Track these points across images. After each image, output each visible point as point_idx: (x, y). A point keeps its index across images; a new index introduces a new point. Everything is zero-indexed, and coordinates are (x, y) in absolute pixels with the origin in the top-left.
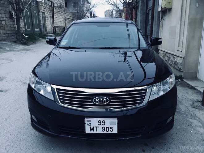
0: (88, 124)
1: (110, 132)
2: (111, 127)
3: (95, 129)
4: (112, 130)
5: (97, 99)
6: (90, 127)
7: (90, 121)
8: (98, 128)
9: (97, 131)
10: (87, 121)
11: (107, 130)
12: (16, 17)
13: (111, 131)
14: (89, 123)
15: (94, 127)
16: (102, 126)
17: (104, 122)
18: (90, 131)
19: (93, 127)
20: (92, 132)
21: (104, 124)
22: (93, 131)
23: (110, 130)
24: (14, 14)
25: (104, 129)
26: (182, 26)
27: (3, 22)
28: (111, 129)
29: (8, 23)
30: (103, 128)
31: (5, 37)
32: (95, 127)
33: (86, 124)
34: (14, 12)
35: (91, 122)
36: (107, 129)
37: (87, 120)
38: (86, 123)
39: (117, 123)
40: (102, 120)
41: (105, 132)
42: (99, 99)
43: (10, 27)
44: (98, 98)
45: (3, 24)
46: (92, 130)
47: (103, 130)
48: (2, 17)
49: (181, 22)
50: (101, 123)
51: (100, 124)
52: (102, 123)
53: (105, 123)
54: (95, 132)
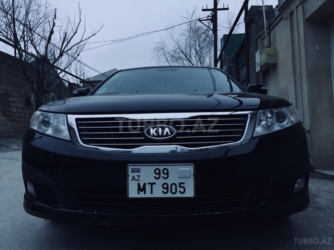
0: (134, 178)
1: (178, 195)
2: (180, 184)
3: (148, 187)
4: (182, 190)
5: (151, 129)
6: (139, 184)
7: (138, 171)
8: (153, 185)
9: (152, 193)
10: (133, 171)
11: (174, 191)
12: (34, 104)
13: (180, 191)
14: (135, 174)
15: (147, 184)
16: (162, 181)
17: (165, 172)
18: (139, 193)
19: (145, 184)
20: (142, 195)
21: (166, 176)
22: (145, 193)
23: (179, 189)
24: (32, 98)
25: (167, 188)
26: (298, 83)
27: (14, 110)
28: (180, 187)
29: (22, 112)
30: (165, 186)
31: (14, 132)
32: (149, 183)
33: (130, 178)
34: (33, 96)
35: (140, 172)
36: (174, 187)
37: (132, 169)
38: (131, 175)
39: (192, 173)
40: (161, 168)
41: (169, 195)
42: (155, 129)
43: (24, 117)
44: (153, 128)
45: (13, 112)
46: (142, 191)
47: (165, 191)
48: (13, 102)
49: (295, 78)
50: (159, 174)
51: (157, 176)
52: (162, 175)
53: (167, 174)
54: (148, 195)
